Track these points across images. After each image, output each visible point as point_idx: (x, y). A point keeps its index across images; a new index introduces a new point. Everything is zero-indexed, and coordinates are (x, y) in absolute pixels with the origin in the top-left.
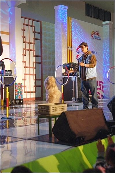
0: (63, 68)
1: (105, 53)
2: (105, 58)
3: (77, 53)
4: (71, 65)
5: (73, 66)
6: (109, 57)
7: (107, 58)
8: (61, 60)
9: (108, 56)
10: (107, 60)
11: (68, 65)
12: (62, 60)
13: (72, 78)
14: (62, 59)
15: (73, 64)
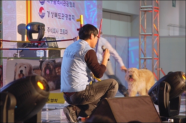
0: (17, 33)
1: (89, 5)
2: (89, 15)
3: (40, 3)
4: (35, 28)
5: (39, 29)
6: (96, 13)
7: (93, 15)
8: (15, 16)
9: (94, 11)
10: (92, 18)
11: (29, 28)
12: (17, 17)
13: (37, 52)
14: (17, 14)
15: (39, 26)
